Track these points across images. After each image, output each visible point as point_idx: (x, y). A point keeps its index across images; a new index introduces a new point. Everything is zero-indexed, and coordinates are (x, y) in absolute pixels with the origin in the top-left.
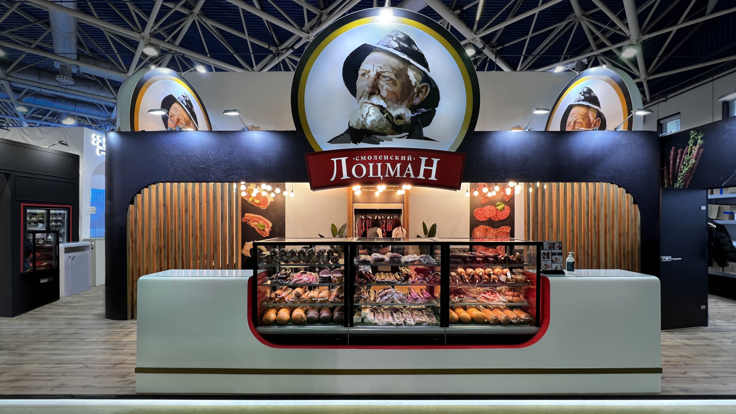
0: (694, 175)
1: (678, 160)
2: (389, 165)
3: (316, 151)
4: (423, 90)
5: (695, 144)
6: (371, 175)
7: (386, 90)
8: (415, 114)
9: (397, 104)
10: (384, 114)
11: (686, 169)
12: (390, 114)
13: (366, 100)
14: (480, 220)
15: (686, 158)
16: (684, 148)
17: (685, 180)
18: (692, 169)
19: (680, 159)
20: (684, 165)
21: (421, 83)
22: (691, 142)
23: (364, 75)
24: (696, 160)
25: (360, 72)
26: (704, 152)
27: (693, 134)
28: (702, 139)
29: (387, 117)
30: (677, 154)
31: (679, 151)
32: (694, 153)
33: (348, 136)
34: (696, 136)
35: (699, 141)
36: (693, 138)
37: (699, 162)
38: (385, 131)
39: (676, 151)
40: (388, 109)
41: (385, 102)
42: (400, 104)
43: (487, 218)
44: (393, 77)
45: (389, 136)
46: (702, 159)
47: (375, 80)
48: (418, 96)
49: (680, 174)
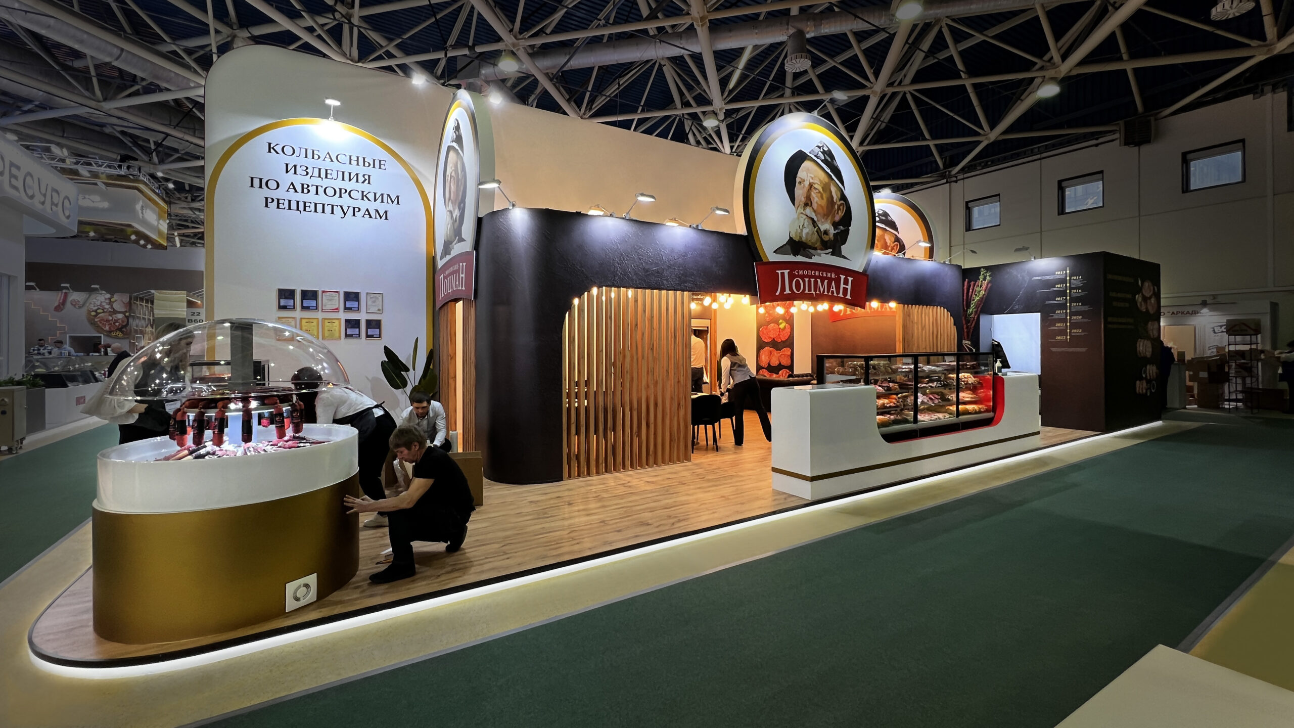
0: (984, 304)
1: (971, 291)
2: (819, 280)
3: (765, 260)
4: (841, 207)
5: (985, 279)
6: (807, 291)
7: (817, 202)
8: (837, 231)
9: (824, 218)
10: (815, 228)
11: (977, 298)
12: (819, 228)
13: (802, 211)
14: (766, 341)
15: (978, 289)
16: (976, 282)
17: (977, 307)
18: (982, 298)
19: (973, 290)
20: (976, 295)
21: (840, 200)
22: (981, 277)
23: (800, 183)
24: (985, 291)
25: (798, 180)
26: (991, 287)
27: (983, 271)
28: (990, 276)
29: (817, 231)
30: (970, 285)
31: (972, 283)
32: (984, 286)
33: (788, 247)
34: (986, 273)
35: (988, 278)
36: (983, 274)
37: (988, 294)
38: (816, 246)
39: (969, 282)
40: (818, 223)
41: (816, 215)
42: (826, 219)
43: (771, 338)
44: (821, 190)
45: (819, 251)
46: (990, 291)
47: (808, 190)
48: (838, 213)
49: (972, 302)
